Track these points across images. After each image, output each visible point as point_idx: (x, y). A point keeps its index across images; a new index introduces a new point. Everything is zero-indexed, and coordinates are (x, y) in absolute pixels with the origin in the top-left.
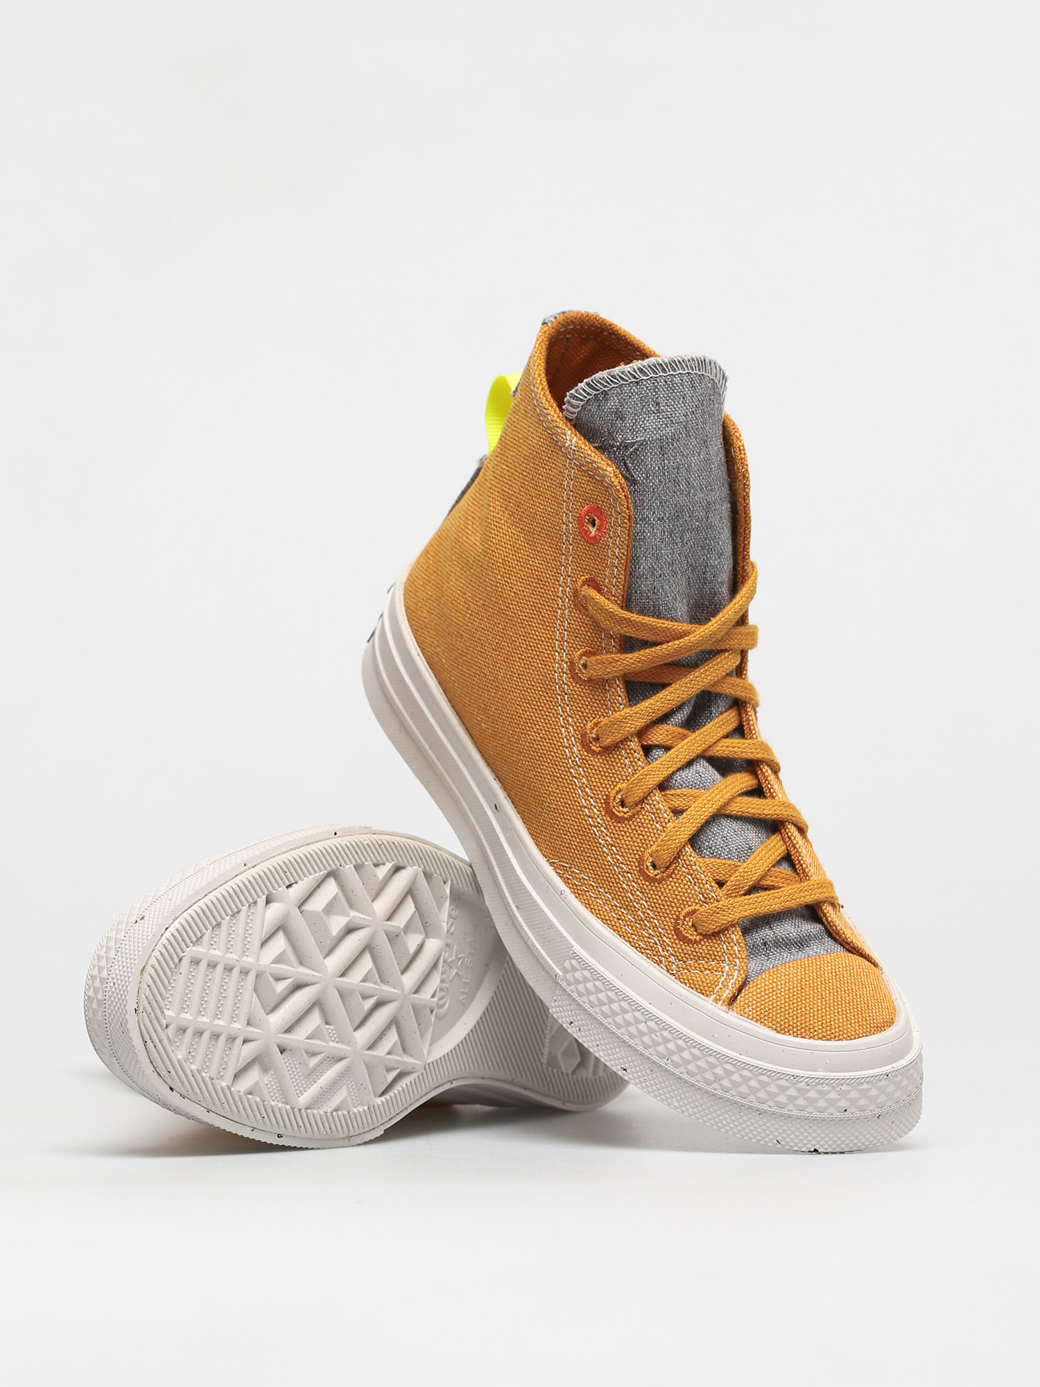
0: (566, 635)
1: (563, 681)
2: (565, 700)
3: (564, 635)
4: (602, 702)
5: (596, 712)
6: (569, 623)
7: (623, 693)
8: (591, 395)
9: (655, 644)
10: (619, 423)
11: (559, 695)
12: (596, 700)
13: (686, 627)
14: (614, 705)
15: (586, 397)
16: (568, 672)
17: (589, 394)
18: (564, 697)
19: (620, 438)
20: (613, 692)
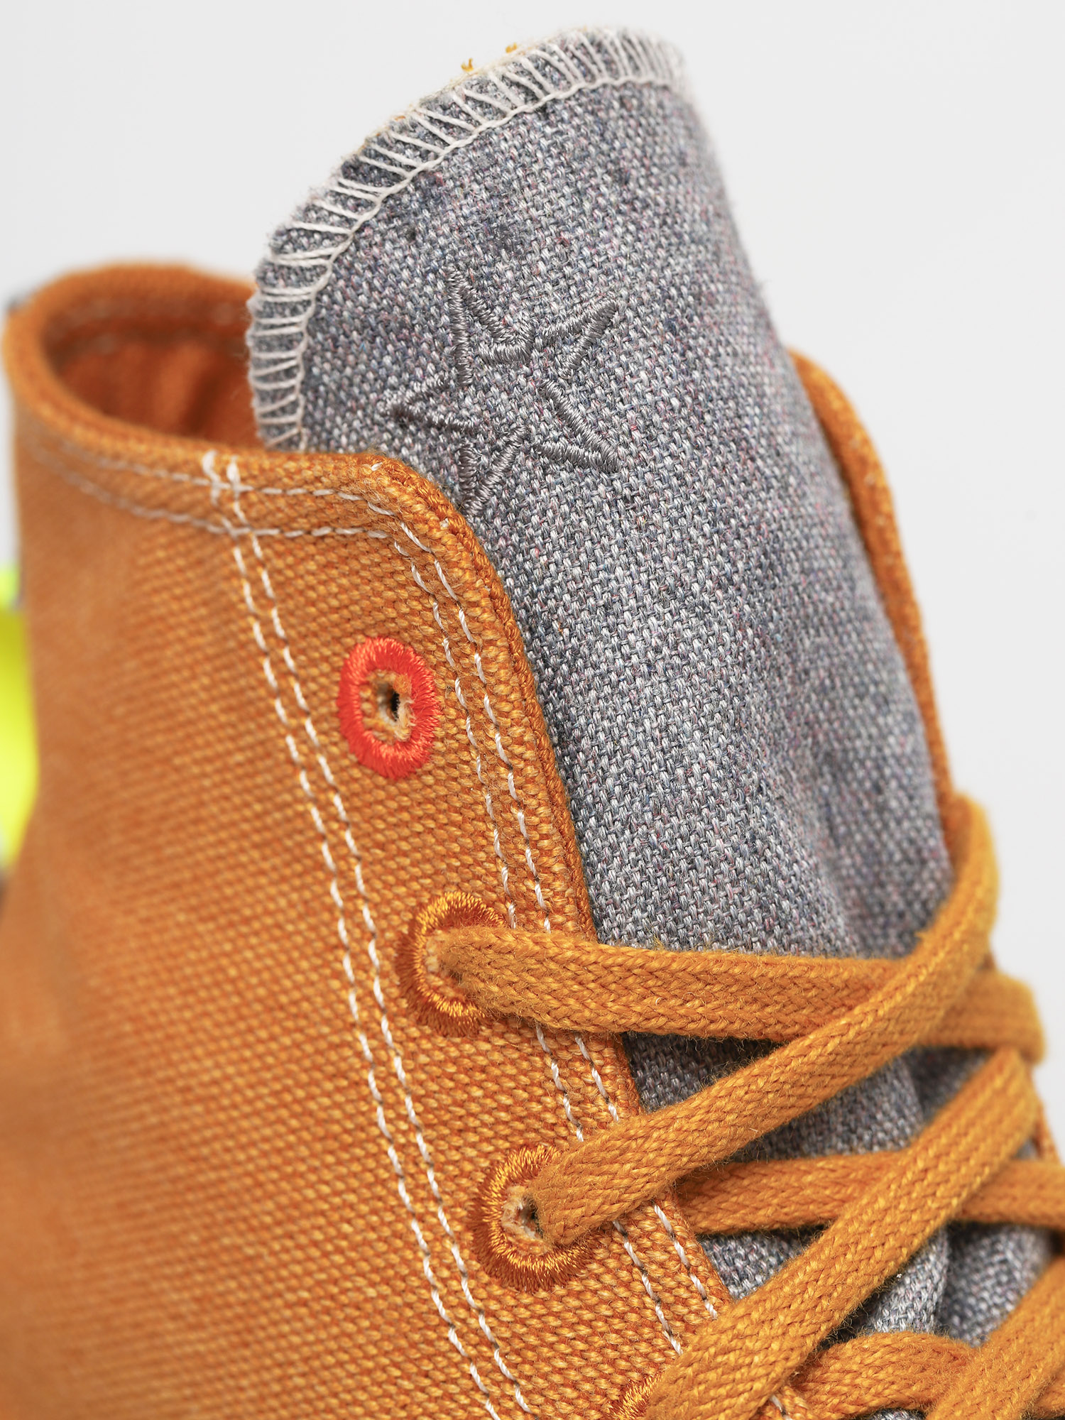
0: (424, 1147)
1: (468, 1307)
2: (498, 1370)
3: (416, 1146)
4: (633, 1317)
5: (623, 1364)
6: (417, 1099)
7: (695, 1253)
8: (369, 204)
9: (758, 1047)
10: (505, 268)
11: (470, 1360)
12: (606, 1320)
13: (857, 967)
14: (681, 1310)
15: (349, 221)
16: (476, 1265)
17: (359, 205)
18: (490, 1359)
19: (520, 319)
20: (661, 1265)
